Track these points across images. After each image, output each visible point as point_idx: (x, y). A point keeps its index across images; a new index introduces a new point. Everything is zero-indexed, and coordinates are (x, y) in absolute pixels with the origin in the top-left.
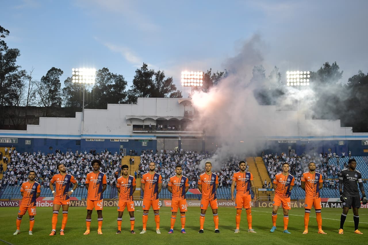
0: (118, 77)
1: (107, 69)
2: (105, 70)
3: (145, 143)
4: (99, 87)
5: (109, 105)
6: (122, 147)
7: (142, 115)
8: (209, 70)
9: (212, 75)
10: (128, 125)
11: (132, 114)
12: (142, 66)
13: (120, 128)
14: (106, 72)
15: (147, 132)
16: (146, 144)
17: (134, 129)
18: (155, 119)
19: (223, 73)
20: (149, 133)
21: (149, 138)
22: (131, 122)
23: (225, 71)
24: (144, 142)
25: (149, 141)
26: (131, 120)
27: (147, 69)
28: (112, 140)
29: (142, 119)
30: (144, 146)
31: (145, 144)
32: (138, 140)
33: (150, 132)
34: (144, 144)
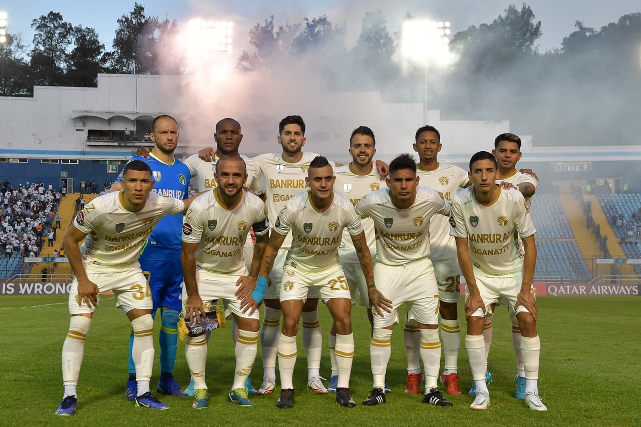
0: (84, 31)
1: (58, 14)
2: (55, 16)
3: (114, 167)
4: (43, 53)
5: (37, 89)
6: (64, 174)
7: (107, 110)
8: (269, 20)
9: (276, 30)
10: (77, 130)
11: (86, 109)
12: (133, 11)
13: (61, 136)
14: (56, 21)
15: (116, 144)
16: (114, 170)
17: (89, 139)
18: (132, 118)
19: (300, 24)
20: (119, 146)
21: (122, 158)
22: (84, 125)
23: (306, 22)
24: (111, 166)
25: (121, 163)
26: (84, 119)
27: (144, 17)
28: (44, 160)
29: (106, 117)
30: (112, 174)
31: (112, 170)
32: (99, 161)
33: (122, 144)
34: (111, 168)
